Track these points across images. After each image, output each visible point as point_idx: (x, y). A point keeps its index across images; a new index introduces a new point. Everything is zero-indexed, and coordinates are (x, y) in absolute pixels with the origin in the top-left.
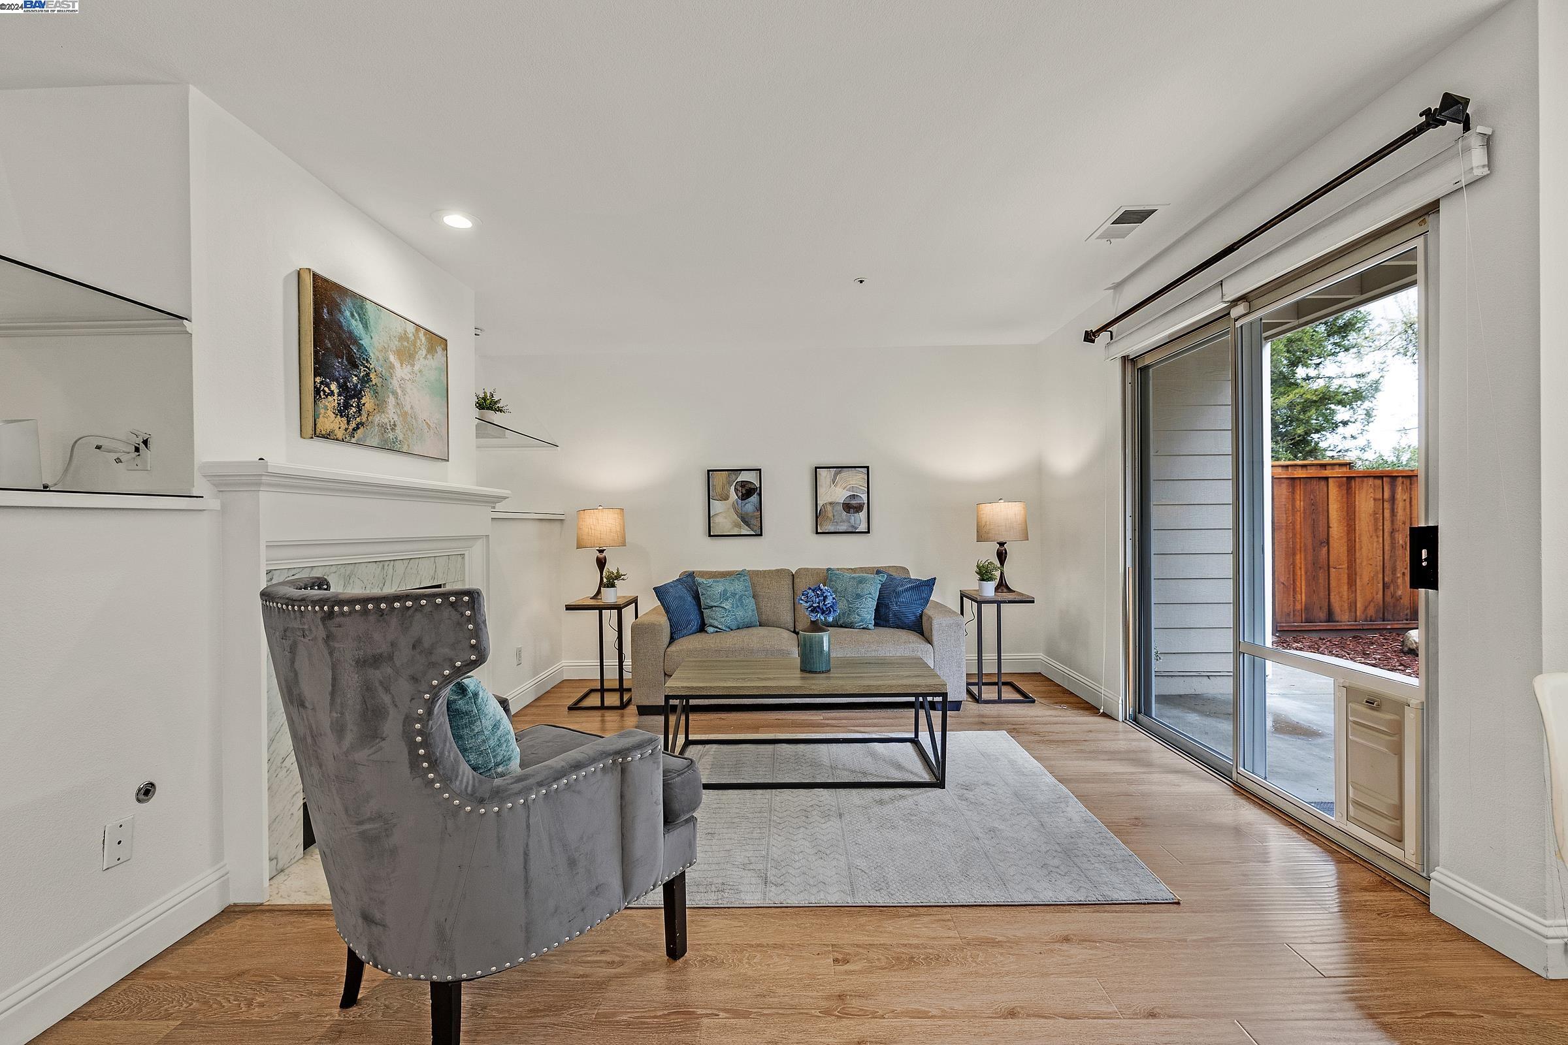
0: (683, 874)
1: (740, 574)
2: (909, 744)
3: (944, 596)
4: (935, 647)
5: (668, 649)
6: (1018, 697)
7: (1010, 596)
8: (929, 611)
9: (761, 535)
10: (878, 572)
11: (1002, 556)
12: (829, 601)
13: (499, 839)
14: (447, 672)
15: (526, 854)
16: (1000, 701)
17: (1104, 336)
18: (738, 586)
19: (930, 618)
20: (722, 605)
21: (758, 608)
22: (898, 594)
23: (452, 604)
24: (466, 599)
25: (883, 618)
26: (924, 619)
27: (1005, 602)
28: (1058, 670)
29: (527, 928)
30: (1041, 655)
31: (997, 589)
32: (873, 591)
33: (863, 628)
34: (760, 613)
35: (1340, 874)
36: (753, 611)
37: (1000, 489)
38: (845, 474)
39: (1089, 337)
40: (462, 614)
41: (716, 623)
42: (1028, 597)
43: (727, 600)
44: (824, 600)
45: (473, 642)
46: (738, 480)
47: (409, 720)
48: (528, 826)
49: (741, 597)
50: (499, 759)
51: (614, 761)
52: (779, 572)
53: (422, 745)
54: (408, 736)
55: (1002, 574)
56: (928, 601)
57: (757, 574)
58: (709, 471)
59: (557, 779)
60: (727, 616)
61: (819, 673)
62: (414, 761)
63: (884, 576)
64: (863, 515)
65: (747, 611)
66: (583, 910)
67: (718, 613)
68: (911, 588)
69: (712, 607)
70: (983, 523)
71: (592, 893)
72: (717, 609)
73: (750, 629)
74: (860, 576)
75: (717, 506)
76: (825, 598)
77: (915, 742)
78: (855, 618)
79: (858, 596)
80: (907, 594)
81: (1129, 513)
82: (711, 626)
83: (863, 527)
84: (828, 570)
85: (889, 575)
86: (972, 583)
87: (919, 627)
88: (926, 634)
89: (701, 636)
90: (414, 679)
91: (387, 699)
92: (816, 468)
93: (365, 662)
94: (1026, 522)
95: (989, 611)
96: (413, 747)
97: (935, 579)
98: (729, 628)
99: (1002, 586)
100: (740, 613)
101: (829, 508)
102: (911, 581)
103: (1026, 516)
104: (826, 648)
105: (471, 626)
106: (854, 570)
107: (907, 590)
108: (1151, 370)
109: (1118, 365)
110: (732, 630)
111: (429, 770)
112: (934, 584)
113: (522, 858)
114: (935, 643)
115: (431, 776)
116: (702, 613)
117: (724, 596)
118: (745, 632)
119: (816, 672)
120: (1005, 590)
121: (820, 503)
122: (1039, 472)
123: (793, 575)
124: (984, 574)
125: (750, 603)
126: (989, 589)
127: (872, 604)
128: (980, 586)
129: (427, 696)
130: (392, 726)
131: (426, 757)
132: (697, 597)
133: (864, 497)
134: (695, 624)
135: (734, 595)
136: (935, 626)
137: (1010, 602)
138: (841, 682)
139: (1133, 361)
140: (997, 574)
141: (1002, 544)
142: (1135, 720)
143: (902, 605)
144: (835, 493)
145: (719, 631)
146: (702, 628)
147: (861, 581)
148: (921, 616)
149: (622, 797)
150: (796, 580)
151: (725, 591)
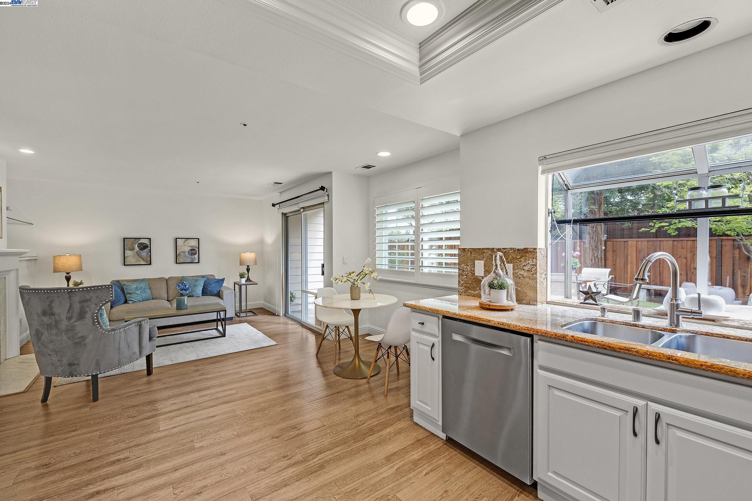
0: (152, 353)
1: (143, 280)
2: (214, 330)
3: (228, 284)
4: (225, 301)
5: (111, 311)
6: (253, 314)
7: (250, 283)
8: (222, 289)
9: (150, 264)
10: (203, 277)
11: (248, 270)
12: (187, 287)
13: (114, 340)
14: (104, 302)
15: (119, 343)
16: (246, 316)
17: (277, 206)
18: (143, 285)
19: (222, 291)
20: (136, 292)
21: (151, 293)
22: (211, 284)
23: (107, 287)
24: (111, 286)
25: (205, 292)
26: (220, 292)
27: (248, 285)
28: (267, 306)
29: (119, 360)
30: (262, 302)
31: (246, 281)
32: (201, 284)
33: (197, 297)
34: (152, 295)
35: (316, 338)
36: (149, 294)
37: (248, 248)
38: (189, 241)
39: (274, 205)
40: (109, 290)
41: (133, 299)
42: (256, 282)
43: (138, 290)
44: (185, 286)
45: (111, 295)
46: (139, 242)
47: (93, 313)
48: (120, 337)
49: (144, 289)
50: (106, 325)
51: (138, 324)
52: (161, 279)
53: (96, 319)
54: (93, 317)
55: (248, 276)
56: (222, 286)
57: (150, 280)
58: (124, 238)
59: (126, 327)
60: (138, 296)
61: (184, 309)
62: (94, 323)
63: (205, 278)
64: (196, 256)
65: (148, 293)
66: (131, 357)
67: (134, 296)
68: (216, 282)
69: (131, 293)
70: (242, 258)
71: (133, 354)
72: (133, 294)
73: (149, 301)
74: (196, 278)
75: (128, 253)
76: (186, 286)
77: (217, 329)
78: (194, 293)
79: (195, 286)
80: (214, 284)
81: (283, 257)
82: (131, 300)
83: (196, 261)
84: (182, 277)
85: (207, 278)
86: (237, 279)
87: (219, 295)
88: (221, 297)
89: (126, 305)
90: (96, 304)
91: (88, 309)
92: (176, 238)
93: (82, 301)
94: (256, 259)
95: (243, 288)
96: (94, 320)
97: (224, 278)
98: (139, 301)
99: (248, 280)
100: (144, 295)
101: (182, 254)
102: (216, 279)
103: (256, 257)
104: (186, 303)
105: (111, 292)
106: (193, 277)
107: (214, 283)
108: (289, 218)
109: (281, 215)
110: (140, 302)
111: (98, 324)
112: (224, 280)
113: (118, 344)
114: (224, 299)
115: (98, 326)
116: (125, 296)
117: (137, 289)
118: (146, 302)
119: (182, 309)
120: (249, 281)
121: (178, 252)
122: (262, 242)
123: (167, 280)
124: (242, 276)
125: (148, 291)
126: (243, 281)
127: (201, 288)
128: (240, 280)
129: (99, 308)
130: (88, 315)
131: (97, 322)
132: (123, 290)
133: (197, 249)
134: (123, 300)
135: (141, 288)
136: (224, 293)
137: (250, 284)
138: (190, 311)
139: (285, 214)
140: (246, 276)
141: (248, 266)
142: (285, 315)
143: (214, 288)
144: (185, 247)
145: (134, 302)
146: (126, 302)
147: (196, 280)
148: (219, 291)
149: (140, 332)
150: (168, 281)
151: (137, 287)
